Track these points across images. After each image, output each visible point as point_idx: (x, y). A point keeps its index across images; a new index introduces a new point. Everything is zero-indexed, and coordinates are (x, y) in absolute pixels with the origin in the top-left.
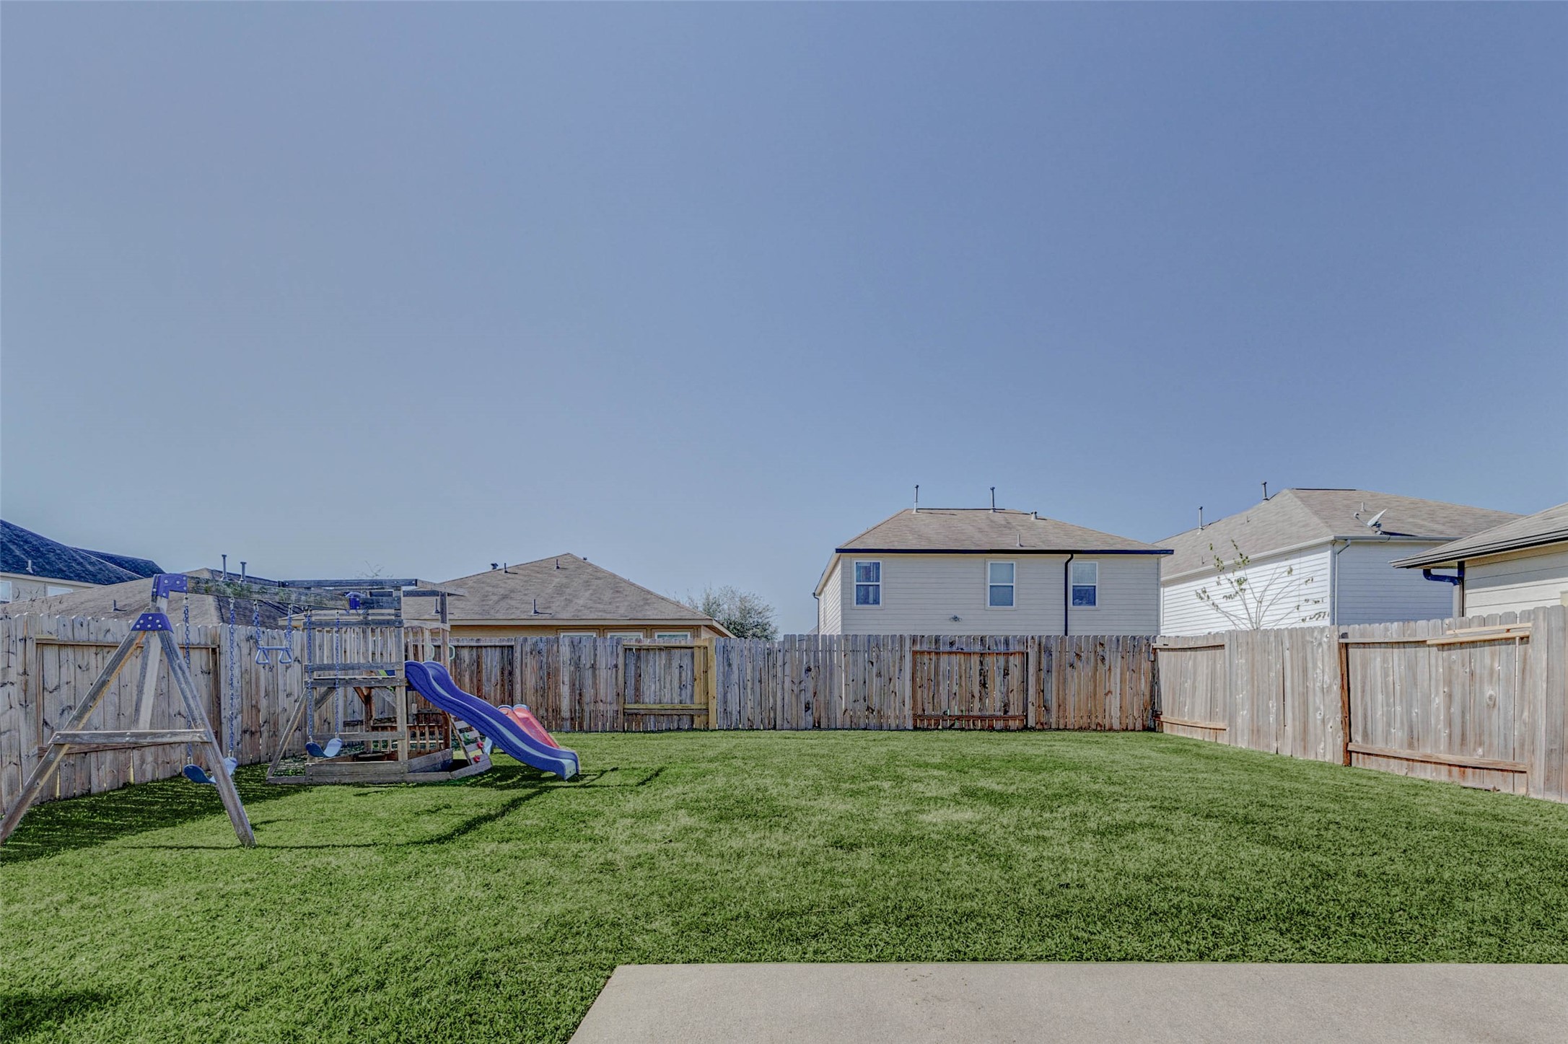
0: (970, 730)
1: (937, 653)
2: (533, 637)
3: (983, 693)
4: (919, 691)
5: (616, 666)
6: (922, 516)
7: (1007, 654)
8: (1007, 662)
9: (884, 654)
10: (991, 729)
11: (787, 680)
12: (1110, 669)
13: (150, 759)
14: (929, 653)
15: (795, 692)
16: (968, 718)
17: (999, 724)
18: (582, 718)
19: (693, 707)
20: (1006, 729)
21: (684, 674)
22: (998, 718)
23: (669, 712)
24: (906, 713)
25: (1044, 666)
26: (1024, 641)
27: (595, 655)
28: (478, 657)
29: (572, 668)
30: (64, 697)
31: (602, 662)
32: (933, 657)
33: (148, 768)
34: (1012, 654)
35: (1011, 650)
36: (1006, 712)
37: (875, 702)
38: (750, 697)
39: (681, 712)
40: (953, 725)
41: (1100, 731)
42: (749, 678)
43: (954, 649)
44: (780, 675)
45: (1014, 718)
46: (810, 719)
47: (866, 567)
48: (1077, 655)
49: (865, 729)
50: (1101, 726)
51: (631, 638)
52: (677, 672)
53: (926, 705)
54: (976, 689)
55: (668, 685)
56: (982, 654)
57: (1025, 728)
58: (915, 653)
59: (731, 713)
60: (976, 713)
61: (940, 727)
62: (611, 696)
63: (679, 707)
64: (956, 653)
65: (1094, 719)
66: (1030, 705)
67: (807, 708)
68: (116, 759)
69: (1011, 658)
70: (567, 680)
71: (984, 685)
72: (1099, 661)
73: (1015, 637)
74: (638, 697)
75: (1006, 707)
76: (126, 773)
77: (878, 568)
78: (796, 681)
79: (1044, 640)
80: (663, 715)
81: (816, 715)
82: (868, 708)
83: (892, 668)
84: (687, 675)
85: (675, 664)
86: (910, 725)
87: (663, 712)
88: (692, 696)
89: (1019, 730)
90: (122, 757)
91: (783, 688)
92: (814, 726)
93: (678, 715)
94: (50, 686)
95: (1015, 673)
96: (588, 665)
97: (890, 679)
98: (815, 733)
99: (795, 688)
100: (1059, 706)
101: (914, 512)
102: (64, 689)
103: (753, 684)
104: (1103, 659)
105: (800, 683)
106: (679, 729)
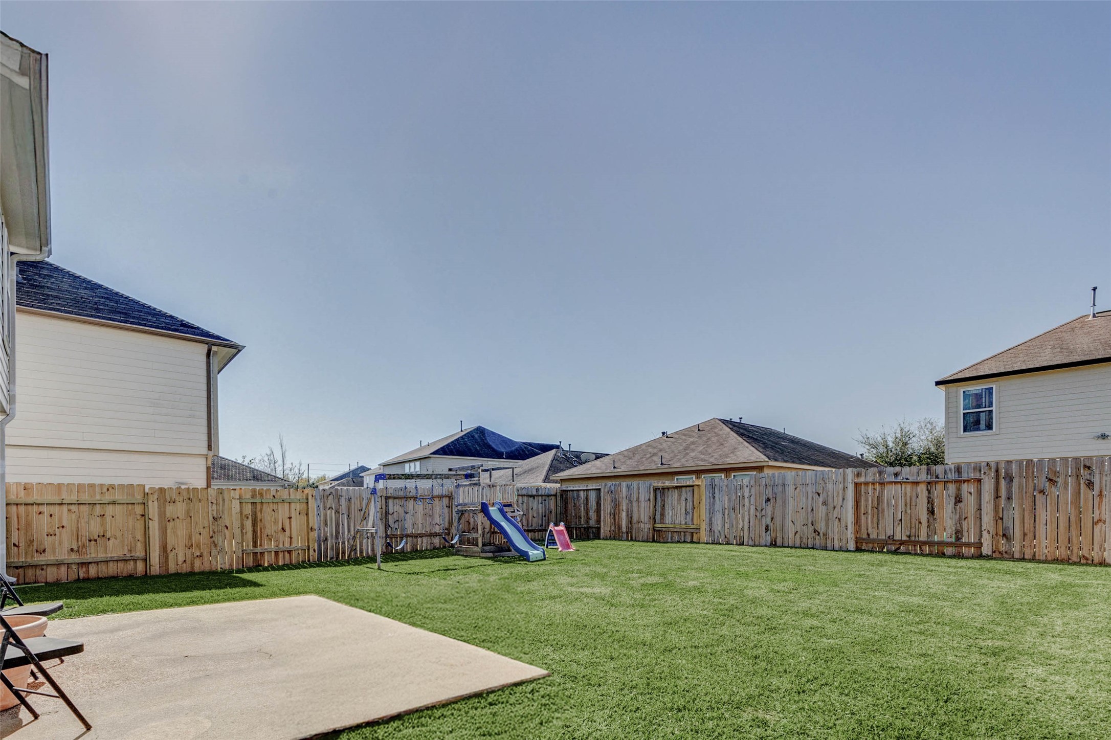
0: (916, 554)
1: (881, 484)
2: (609, 483)
3: (931, 520)
4: (863, 518)
5: (649, 500)
6: (1098, 321)
7: (959, 482)
8: (959, 489)
9: (830, 486)
10: (942, 555)
11: (753, 508)
12: (1101, 495)
13: (425, 541)
14: (873, 483)
15: (758, 517)
16: (915, 544)
17: (949, 551)
18: (632, 533)
19: (692, 526)
20: (959, 556)
21: (688, 504)
22: (949, 544)
23: (678, 530)
24: (849, 536)
25: (1003, 492)
26: (978, 468)
27: (639, 493)
28: (587, 496)
29: (627, 501)
30: (395, 517)
31: (642, 498)
32: (878, 487)
33: (424, 545)
34: (965, 482)
35: (965, 476)
36: (958, 539)
37: (821, 527)
38: (727, 521)
39: (685, 530)
40: (899, 548)
41: (1087, 564)
42: (726, 507)
43: (899, 479)
44: (747, 504)
45: (968, 545)
46: (769, 539)
47: (976, 394)
48: (1050, 480)
49: (813, 548)
50: (1087, 559)
51: (659, 483)
52: (684, 502)
53: (870, 531)
54: (924, 516)
55: (679, 512)
56: (929, 483)
57: (980, 556)
58: (856, 484)
59: (714, 532)
60: (923, 538)
61: (885, 550)
62: (646, 519)
63: (684, 526)
64: (900, 483)
65: (1075, 551)
66: (985, 533)
67: (767, 529)
68: (413, 541)
69: (965, 486)
70: (624, 508)
71: (931, 512)
72: (1083, 486)
73: (969, 464)
74: (662, 520)
75: (958, 533)
76: (416, 546)
77: (991, 393)
78: (759, 509)
79: (1002, 465)
80: (676, 532)
81: (773, 536)
82: (815, 531)
83: (836, 498)
84: (690, 504)
85: (683, 498)
86: (852, 546)
87: (675, 530)
88: (692, 520)
89: (972, 557)
90: (415, 540)
91: (749, 515)
92: (771, 543)
93: (684, 532)
94: (391, 513)
95: (970, 502)
96: (635, 500)
97: (834, 508)
98: (772, 550)
99: (758, 514)
100: (1025, 535)
101: (1091, 318)
102: (395, 513)
103: (729, 511)
104: (1090, 484)
105: (762, 510)
106: (685, 542)
